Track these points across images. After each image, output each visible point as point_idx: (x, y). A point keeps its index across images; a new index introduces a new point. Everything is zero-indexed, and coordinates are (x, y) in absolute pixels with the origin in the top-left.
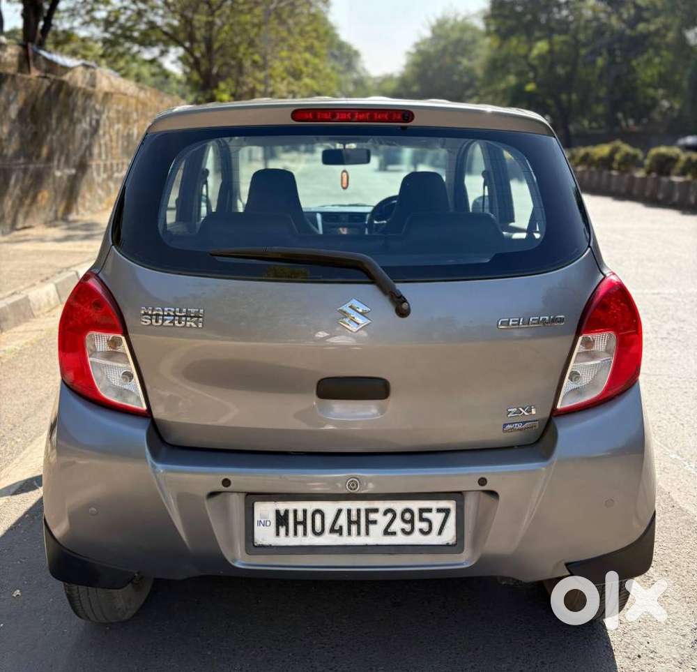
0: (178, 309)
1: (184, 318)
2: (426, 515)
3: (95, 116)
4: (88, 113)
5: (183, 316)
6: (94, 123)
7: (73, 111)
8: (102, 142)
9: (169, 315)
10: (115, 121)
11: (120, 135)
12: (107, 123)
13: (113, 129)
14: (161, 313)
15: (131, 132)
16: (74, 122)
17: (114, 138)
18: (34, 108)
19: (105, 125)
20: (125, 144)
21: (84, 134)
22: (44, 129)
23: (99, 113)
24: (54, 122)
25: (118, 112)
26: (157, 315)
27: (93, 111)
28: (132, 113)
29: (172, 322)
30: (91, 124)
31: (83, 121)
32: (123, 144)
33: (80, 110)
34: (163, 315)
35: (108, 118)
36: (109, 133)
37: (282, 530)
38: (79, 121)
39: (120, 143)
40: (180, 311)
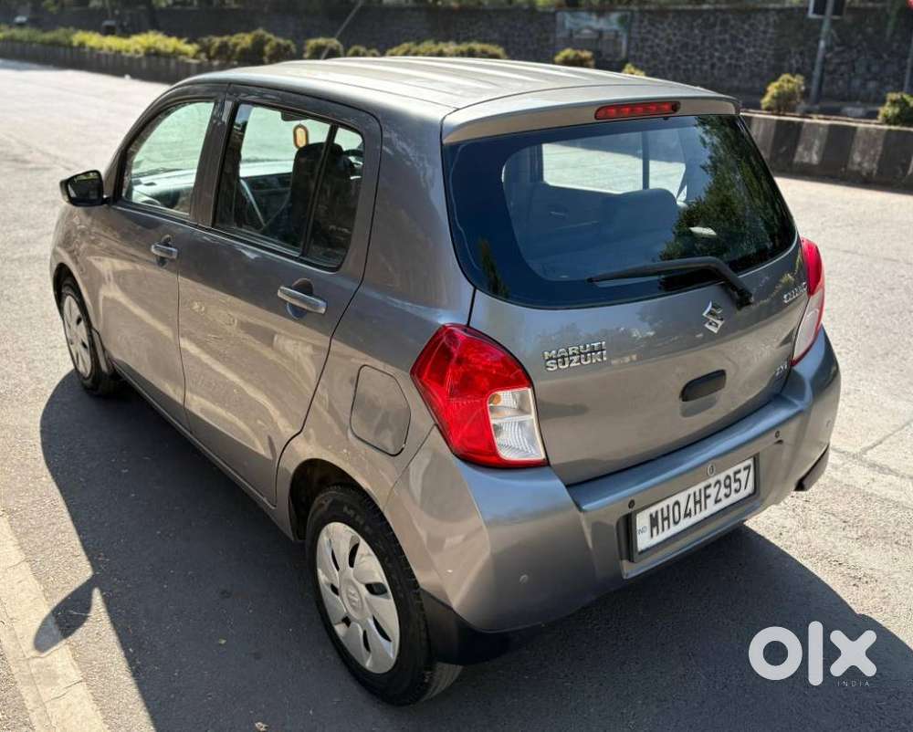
0: (582, 347)
1: (589, 355)
2: (737, 476)
5: (589, 352)
9: (574, 354)
14: (566, 354)
26: (563, 357)
29: (579, 360)
34: (569, 356)
37: (655, 531)
40: (585, 348)
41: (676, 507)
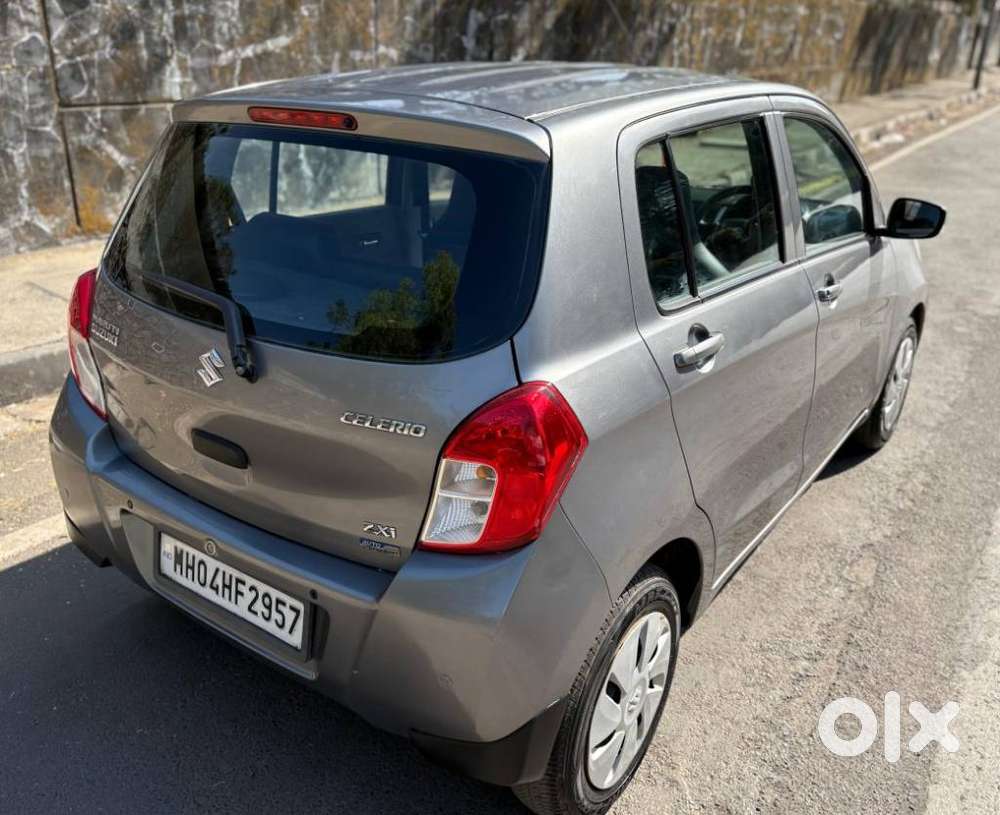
2: (281, 607)
3: (668, 19)
4: (658, 16)
6: (666, 28)
7: (635, 14)
8: (676, 54)
10: (703, 24)
11: (710, 41)
12: (688, 28)
13: (698, 36)
15: (730, 38)
16: (634, 30)
17: (698, 48)
18: (578, 13)
19: (683, 30)
20: (717, 55)
21: (649, 44)
22: (589, 39)
23: (676, 15)
24: (604, 29)
25: (709, 11)
27: (667, 14)
28: (737, 10)
30: (660, 30)
31: (650, 26)
32: (712, 54)
33: (647, 12)
35: (691, 20)
36: (690, 41)
38: (643, 27)
39: (707, 54)
41: (202, 567)
